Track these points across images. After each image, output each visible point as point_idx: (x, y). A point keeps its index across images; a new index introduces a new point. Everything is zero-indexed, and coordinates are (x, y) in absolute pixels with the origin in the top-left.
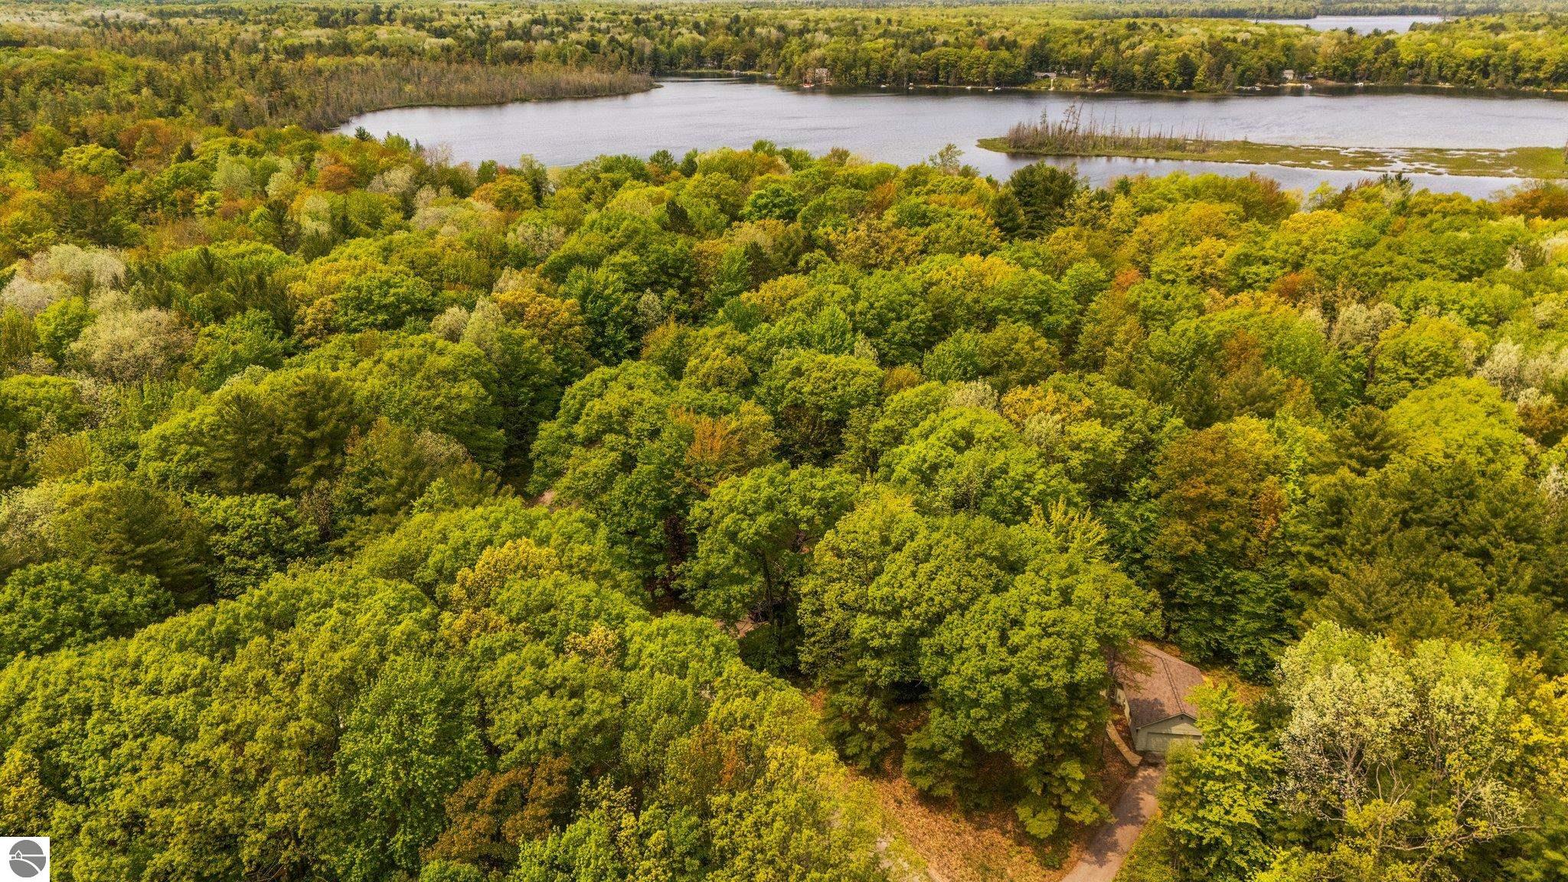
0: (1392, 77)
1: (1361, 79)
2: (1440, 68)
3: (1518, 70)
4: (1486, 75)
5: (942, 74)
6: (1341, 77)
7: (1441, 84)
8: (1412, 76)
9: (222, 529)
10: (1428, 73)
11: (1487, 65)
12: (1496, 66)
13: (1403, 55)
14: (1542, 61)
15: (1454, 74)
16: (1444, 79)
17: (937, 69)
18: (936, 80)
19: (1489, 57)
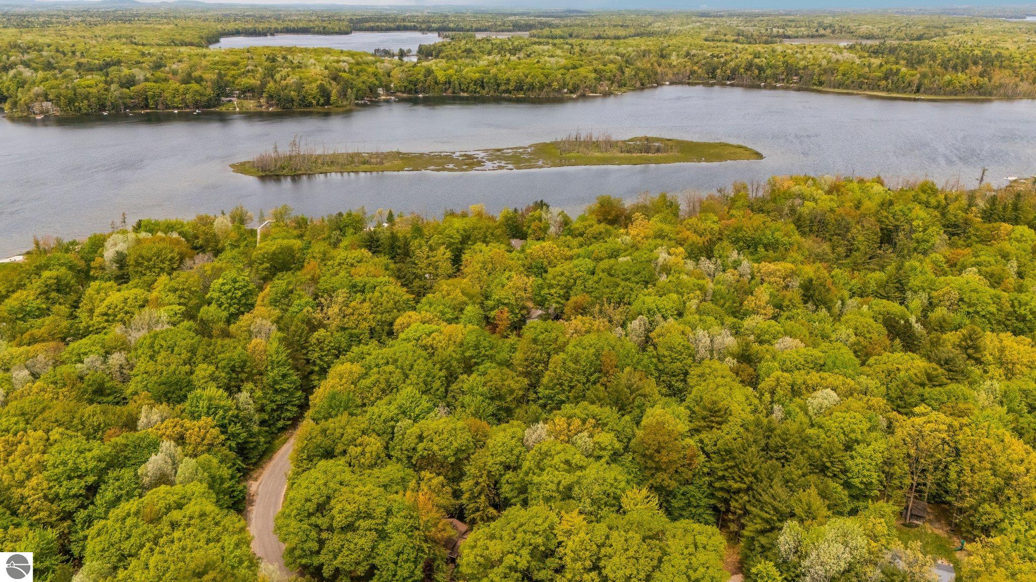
0: (436, 90)
1: (421, 92)
2: (460, 84)
3: (498, 85)
4: (483, 87)
5: (151, 102)
6: (410, 92)
7: (462, 94)
8: (446, 90)
10: (454, 88)
11: (483, 82)
12: (488, 83)
13: (439, 78)
14: (508, 80)
15: (468, 88)
16: (463, 91)
17: (146, 99)
18: (147, 106)
19: (483, 78)
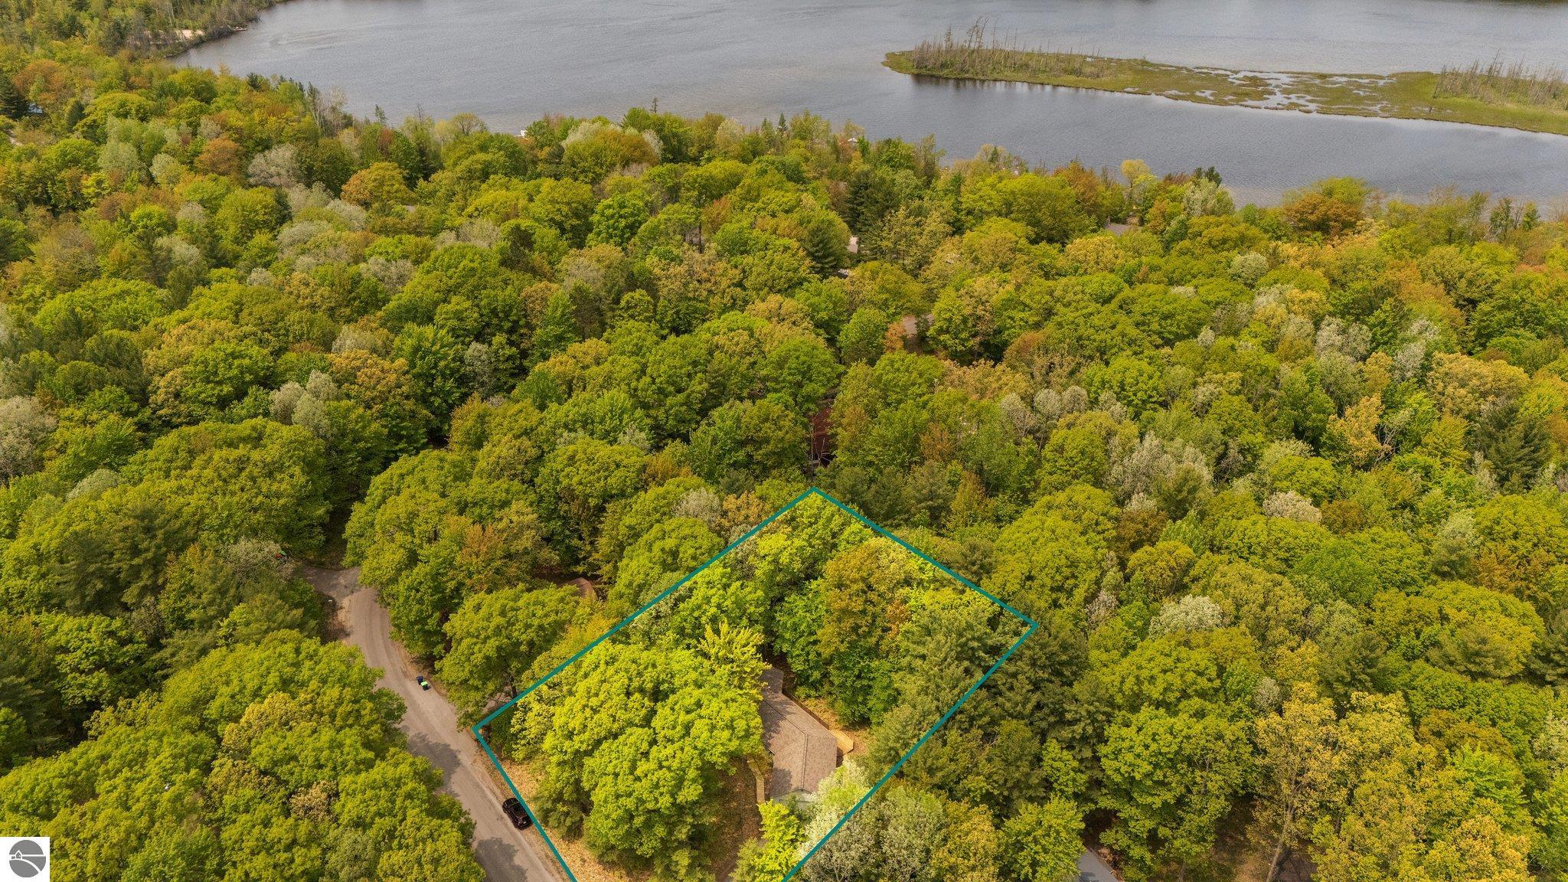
9: (65, 650)
